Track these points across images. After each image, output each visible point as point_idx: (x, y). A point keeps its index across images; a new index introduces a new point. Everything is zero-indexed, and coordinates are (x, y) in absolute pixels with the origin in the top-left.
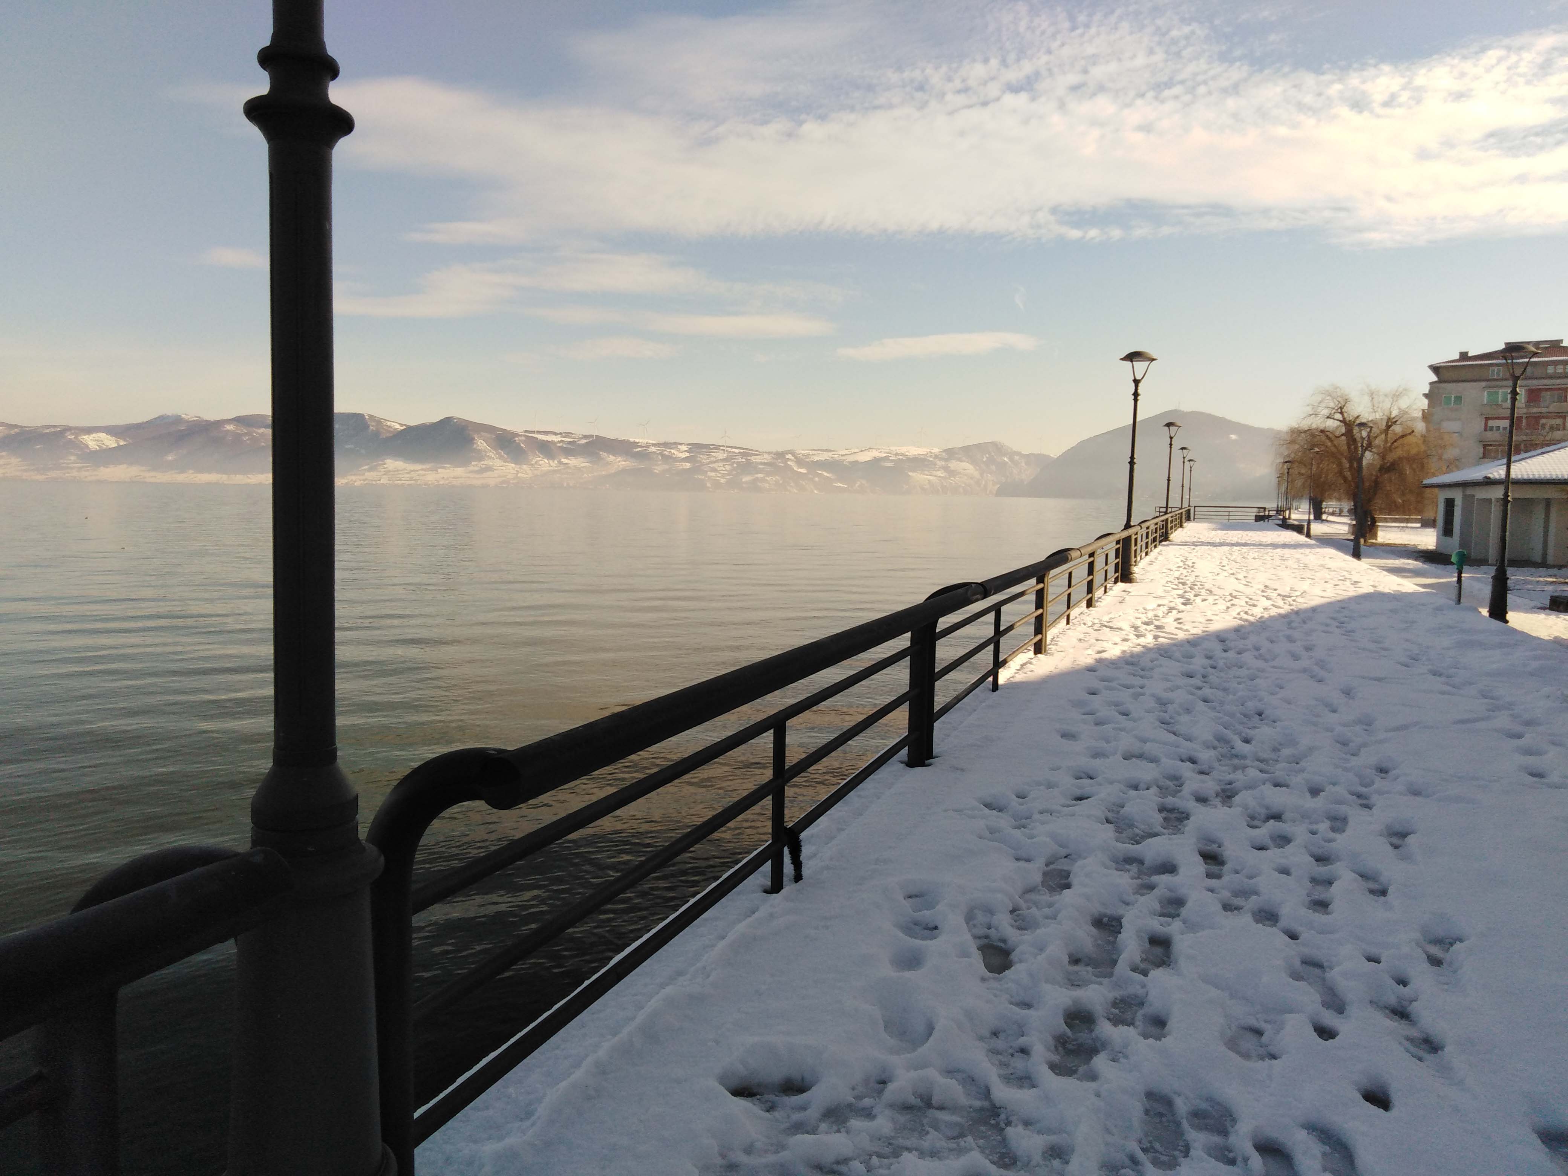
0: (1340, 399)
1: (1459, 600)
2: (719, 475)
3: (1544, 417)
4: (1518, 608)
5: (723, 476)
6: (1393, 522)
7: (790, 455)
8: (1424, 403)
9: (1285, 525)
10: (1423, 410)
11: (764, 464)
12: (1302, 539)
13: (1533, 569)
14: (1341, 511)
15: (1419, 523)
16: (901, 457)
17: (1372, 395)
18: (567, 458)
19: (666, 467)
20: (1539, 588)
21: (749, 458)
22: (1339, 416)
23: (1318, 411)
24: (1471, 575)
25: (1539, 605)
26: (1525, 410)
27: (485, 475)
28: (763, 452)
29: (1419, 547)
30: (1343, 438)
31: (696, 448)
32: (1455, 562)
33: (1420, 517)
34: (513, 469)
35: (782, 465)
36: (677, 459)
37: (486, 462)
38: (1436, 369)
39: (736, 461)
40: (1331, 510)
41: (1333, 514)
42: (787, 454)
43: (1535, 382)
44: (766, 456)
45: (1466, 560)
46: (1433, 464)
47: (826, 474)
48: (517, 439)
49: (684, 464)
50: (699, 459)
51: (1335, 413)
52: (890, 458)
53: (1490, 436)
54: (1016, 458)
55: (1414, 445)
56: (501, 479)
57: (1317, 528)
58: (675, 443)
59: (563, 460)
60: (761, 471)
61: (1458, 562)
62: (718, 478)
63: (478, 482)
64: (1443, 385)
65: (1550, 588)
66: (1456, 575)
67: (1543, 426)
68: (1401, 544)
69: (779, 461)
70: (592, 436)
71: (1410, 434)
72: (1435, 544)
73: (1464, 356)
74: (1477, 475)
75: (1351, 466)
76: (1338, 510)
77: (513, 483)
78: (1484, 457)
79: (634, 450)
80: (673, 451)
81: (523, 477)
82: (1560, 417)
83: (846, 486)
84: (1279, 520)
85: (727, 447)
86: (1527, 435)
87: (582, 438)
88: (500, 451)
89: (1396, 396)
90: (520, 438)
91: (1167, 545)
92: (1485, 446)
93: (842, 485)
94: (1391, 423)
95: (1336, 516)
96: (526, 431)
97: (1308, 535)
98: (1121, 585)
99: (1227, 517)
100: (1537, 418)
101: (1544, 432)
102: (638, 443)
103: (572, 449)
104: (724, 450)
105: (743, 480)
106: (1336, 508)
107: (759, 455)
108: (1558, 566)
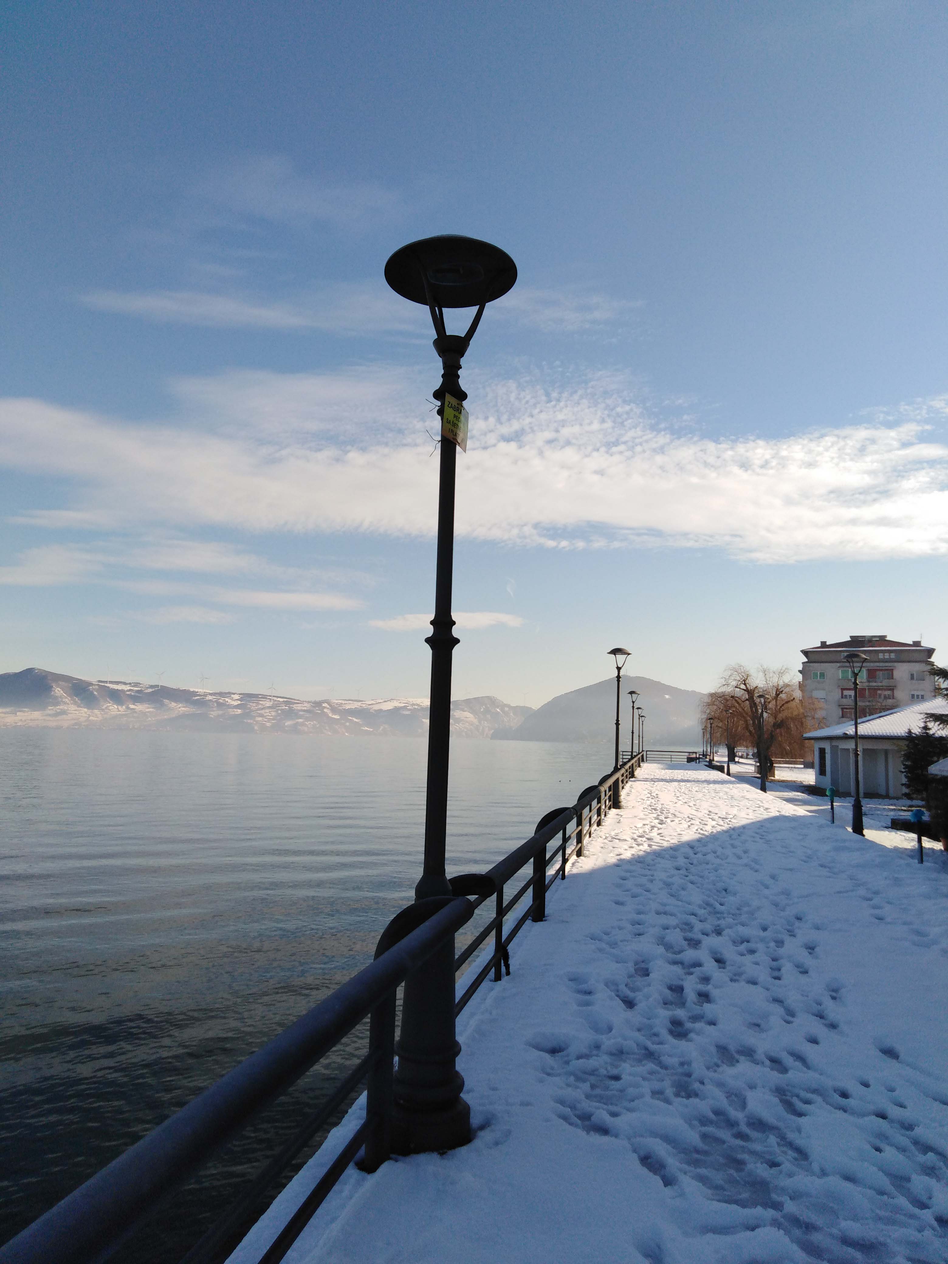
0: (743, 674)
1: (833, 821)
2: (266, 720)
3: (879, 689)
4: (871, 827)
5: (269, 720)
6: (784, 764)
7: (326, 704)
8: (800, 677)
9: (711, 766)
10: (799, 682)
11: (304, 711)
12: (724, 776)
13: (880, 800)
14: (747, 755)
15: (802, 764)
16: (416, 707)
17: (765, 672)
18: (134, 704)
19: (220, 712)
20: (885, 813)
21: (291, 706)
22: (743, 687)
23: (729, 682)
24: (840, 804)
25: (885, 825)
26: (867, 684)
27: (59, 718)
28: (304, 701)
29: (804, 783)
30: (747, 702)
31: (247, 697)
32: (828, 795)
33: (803, 760)
34: (86, 713)
35: (319, 712)
36: (230, 706)
37: (61, 707)
38: (806, 653)
39: (280, 708)
40: (740, 754)
41: (742, 757)
42: (323, 703)
43: (872, 664)
44: (306, 705)
45: (837, 793)
46: (809, 722)
47: (355, 720)
48: (91, 687)
49: (235, 710)
50: (249, 706)
51: (740, 684)
52: (408, 708)
53: (845, 701)
54: (506, 709)
55: (795, 709)
56: (73, 722)
57: (734, 768)
58: (229, 693)
59: (130, 706)
60: (301, 717)
61: (831, 795)
62: (264, 722)
63: (54, 724)
64: (811, 664)
65: (892, 813)
66: (830, 804)
67: (880, 695)
68: (792, 781)
69: (317, 708)
70: (157, 686)
71: (792, 700)
72: (815, 781)
73: (824, 644)
74: (838, 731)
75: (754, 723)
76: (745, 754)
77: (84, 725)
78: (843, 717)
79: (194, 698)
80: (227, 699)
81: (93, 720)
82: (890, 690)
83: (371, 730)
84: (706, 762)
85: (274, 696)
86: (869, 701)
87: (148, 688)
88: (75, 698)
89: (781, 673)
90: (94, 687)
91: (634, 781)
92: (842, 709)
93: (369, 729)
94: (779, 692)
95: (744, 758)
96: (100, 681)
97: (729, 774)
98: (613, 811)
99: (670, 759)
100: (875, 690)
101: (880, 700)
102: (198, 692)
103: (138, 697)
104: (271, 699)
105: (286, 724)
106: (743, 752)
107: (301, 703)
108: (897, 798)
